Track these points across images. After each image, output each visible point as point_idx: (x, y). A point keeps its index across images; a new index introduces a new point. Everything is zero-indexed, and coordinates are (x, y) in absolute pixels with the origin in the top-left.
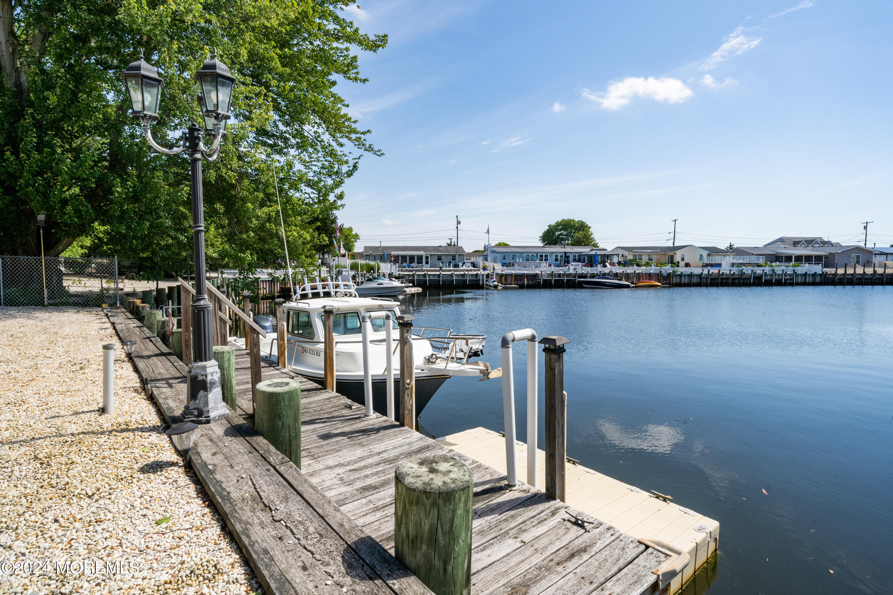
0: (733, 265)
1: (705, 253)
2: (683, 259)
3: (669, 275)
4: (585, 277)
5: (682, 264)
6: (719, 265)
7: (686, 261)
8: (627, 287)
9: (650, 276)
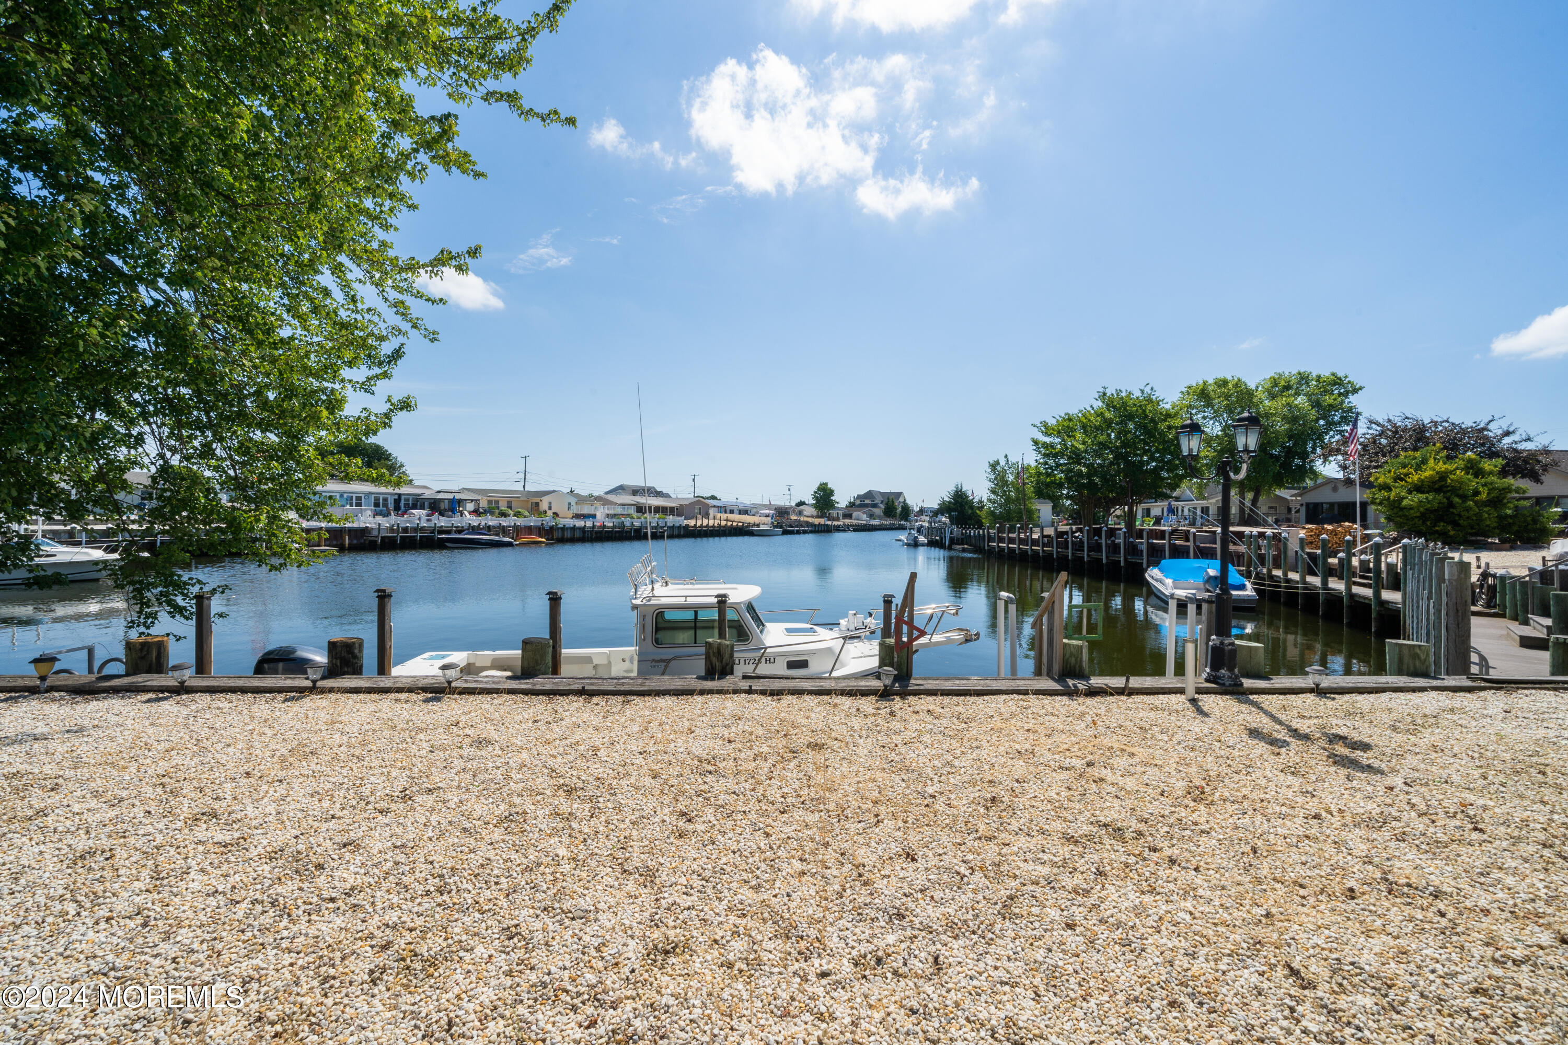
0: (608, 516)
1: (573, 501)
2: (550, 508)
3: (552, 528)
4: (449, 532)
5: (550, 513)
6: (594, 516)
7: (554, 510)
8: (510, 545)
9: (529, 530)
